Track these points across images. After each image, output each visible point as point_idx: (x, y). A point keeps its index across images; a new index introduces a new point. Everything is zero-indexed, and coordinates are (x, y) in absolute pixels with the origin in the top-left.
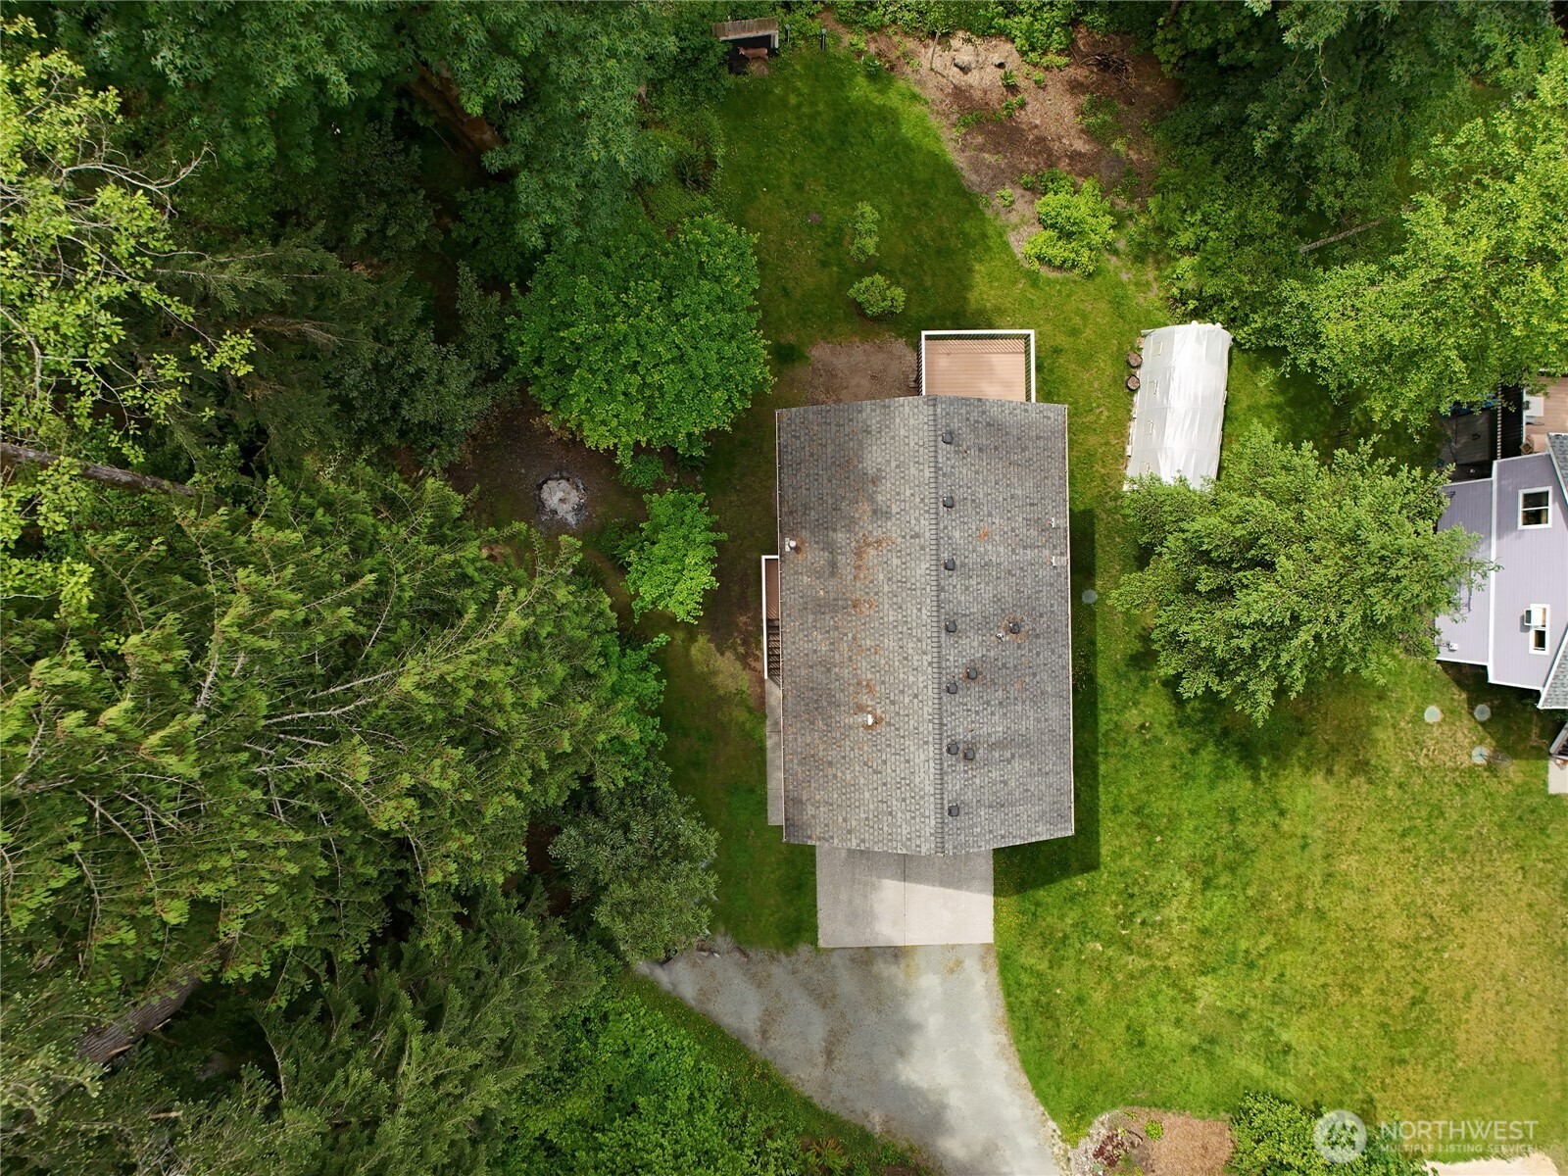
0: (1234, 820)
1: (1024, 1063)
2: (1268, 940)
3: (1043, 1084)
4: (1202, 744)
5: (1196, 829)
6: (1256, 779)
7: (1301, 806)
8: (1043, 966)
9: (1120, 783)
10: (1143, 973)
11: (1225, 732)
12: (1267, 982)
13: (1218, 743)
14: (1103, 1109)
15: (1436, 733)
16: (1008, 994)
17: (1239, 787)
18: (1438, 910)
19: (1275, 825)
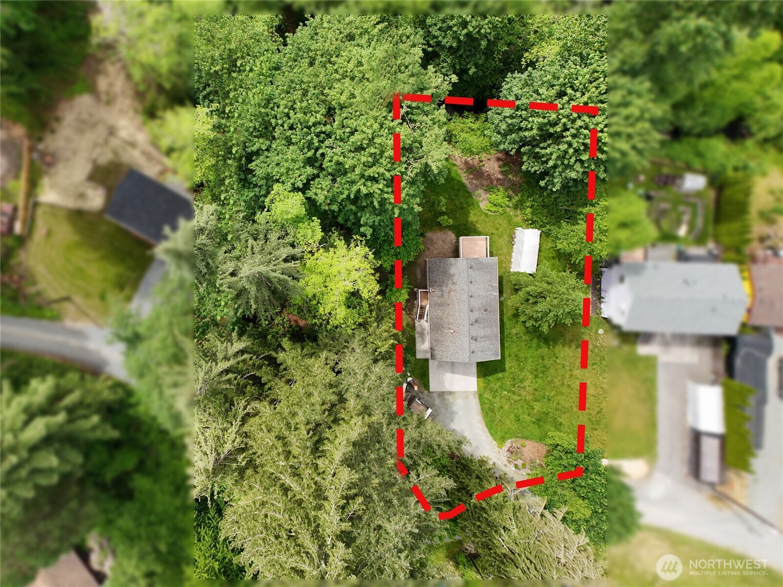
0: (543, 359)
1: (486, 424)
2: (553, 393)
3: (492, 431)
4: (534, 338)
5: (532, 361)
6: (549, 348)
7: (562, 356)
8: (491, 398)
9: (511, 349)
10: (519, 400)
11: (540, 335)
12: (554, 404)
13: (538, 338)
14: (509, 438)
15: (602, 337)
16: (481, 405)
17: (544, 350)
18: (604, 386)
19: (555, 361)
